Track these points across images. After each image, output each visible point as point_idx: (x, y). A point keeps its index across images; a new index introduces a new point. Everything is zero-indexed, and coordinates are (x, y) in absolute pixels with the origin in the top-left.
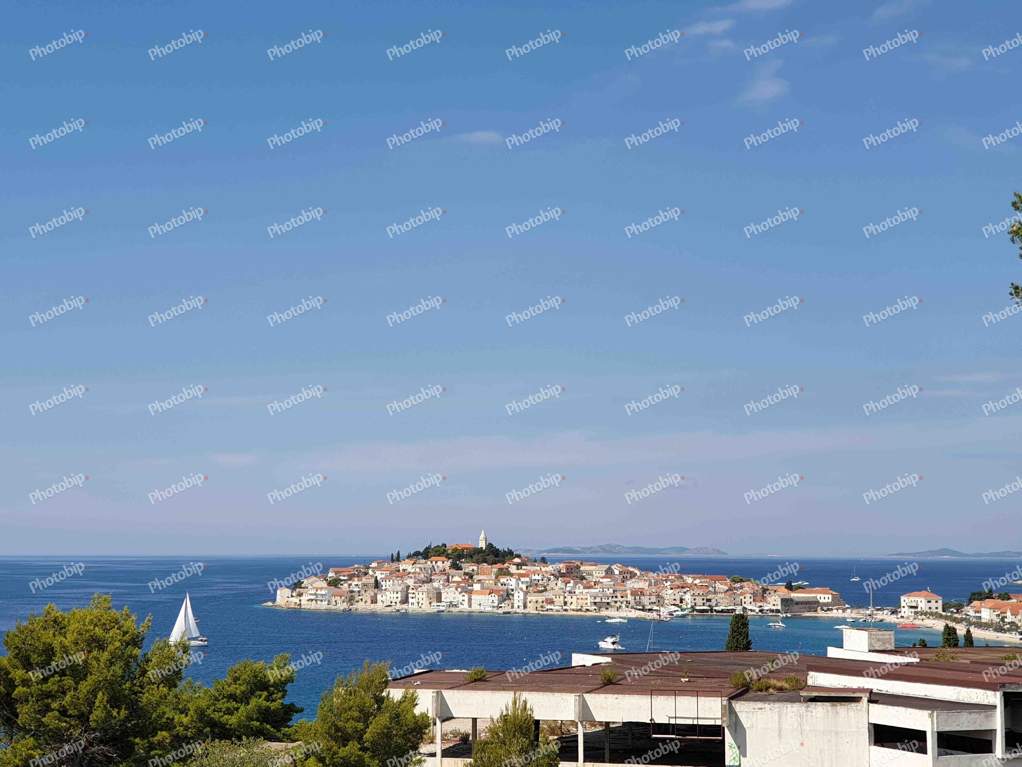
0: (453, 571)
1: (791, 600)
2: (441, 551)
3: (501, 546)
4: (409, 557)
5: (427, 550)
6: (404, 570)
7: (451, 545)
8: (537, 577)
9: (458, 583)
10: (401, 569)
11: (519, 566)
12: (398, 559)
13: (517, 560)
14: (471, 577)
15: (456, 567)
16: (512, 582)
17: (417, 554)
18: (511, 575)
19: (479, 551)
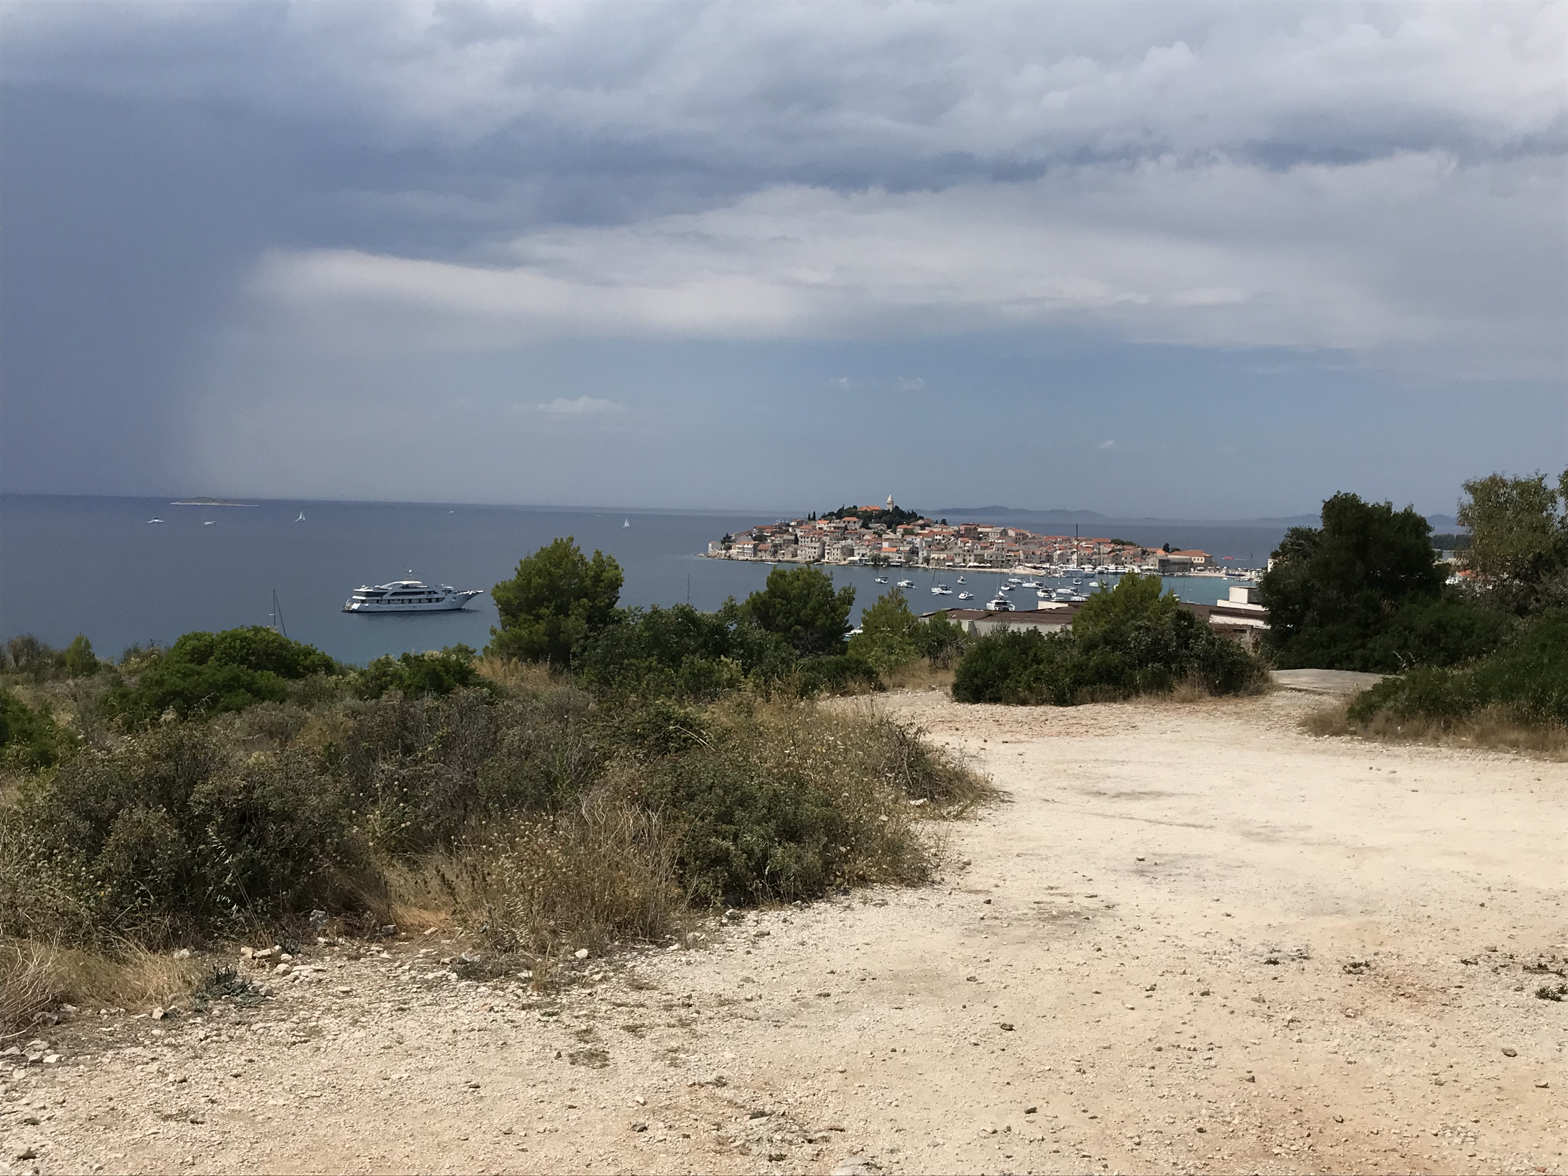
0: (864, 530)
1: (1168, 561)
2: (853, 512)
3: (904, 508)
4: (824, 517)
5: (841, 511)
6: (821, 528)
7: (862, 506)
8: (938, 537)
9: (869, 541)
10: (817, 527)
11: (923, 527)
12: (814, 519)
13: (920, 522)
14: (880, 536)
15: (865, 526)
16: (917, 541)
17: (832, 514)
18: (917, 534)
19: (885, 513)
